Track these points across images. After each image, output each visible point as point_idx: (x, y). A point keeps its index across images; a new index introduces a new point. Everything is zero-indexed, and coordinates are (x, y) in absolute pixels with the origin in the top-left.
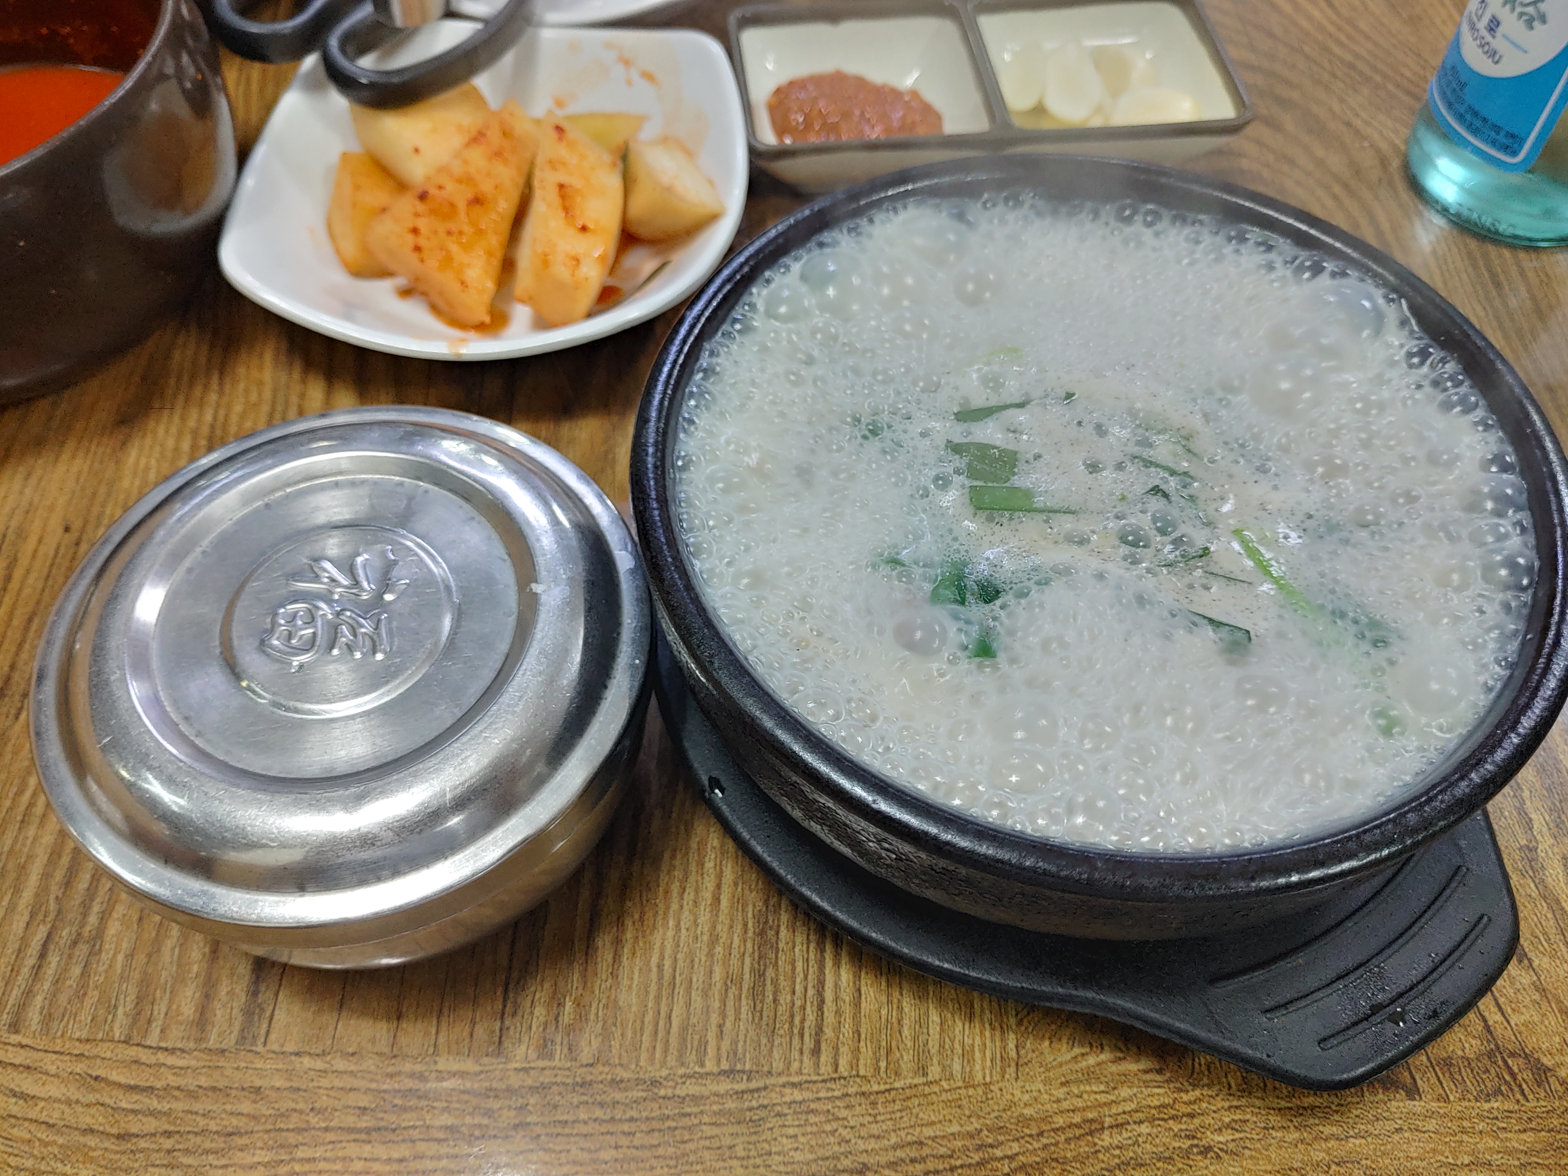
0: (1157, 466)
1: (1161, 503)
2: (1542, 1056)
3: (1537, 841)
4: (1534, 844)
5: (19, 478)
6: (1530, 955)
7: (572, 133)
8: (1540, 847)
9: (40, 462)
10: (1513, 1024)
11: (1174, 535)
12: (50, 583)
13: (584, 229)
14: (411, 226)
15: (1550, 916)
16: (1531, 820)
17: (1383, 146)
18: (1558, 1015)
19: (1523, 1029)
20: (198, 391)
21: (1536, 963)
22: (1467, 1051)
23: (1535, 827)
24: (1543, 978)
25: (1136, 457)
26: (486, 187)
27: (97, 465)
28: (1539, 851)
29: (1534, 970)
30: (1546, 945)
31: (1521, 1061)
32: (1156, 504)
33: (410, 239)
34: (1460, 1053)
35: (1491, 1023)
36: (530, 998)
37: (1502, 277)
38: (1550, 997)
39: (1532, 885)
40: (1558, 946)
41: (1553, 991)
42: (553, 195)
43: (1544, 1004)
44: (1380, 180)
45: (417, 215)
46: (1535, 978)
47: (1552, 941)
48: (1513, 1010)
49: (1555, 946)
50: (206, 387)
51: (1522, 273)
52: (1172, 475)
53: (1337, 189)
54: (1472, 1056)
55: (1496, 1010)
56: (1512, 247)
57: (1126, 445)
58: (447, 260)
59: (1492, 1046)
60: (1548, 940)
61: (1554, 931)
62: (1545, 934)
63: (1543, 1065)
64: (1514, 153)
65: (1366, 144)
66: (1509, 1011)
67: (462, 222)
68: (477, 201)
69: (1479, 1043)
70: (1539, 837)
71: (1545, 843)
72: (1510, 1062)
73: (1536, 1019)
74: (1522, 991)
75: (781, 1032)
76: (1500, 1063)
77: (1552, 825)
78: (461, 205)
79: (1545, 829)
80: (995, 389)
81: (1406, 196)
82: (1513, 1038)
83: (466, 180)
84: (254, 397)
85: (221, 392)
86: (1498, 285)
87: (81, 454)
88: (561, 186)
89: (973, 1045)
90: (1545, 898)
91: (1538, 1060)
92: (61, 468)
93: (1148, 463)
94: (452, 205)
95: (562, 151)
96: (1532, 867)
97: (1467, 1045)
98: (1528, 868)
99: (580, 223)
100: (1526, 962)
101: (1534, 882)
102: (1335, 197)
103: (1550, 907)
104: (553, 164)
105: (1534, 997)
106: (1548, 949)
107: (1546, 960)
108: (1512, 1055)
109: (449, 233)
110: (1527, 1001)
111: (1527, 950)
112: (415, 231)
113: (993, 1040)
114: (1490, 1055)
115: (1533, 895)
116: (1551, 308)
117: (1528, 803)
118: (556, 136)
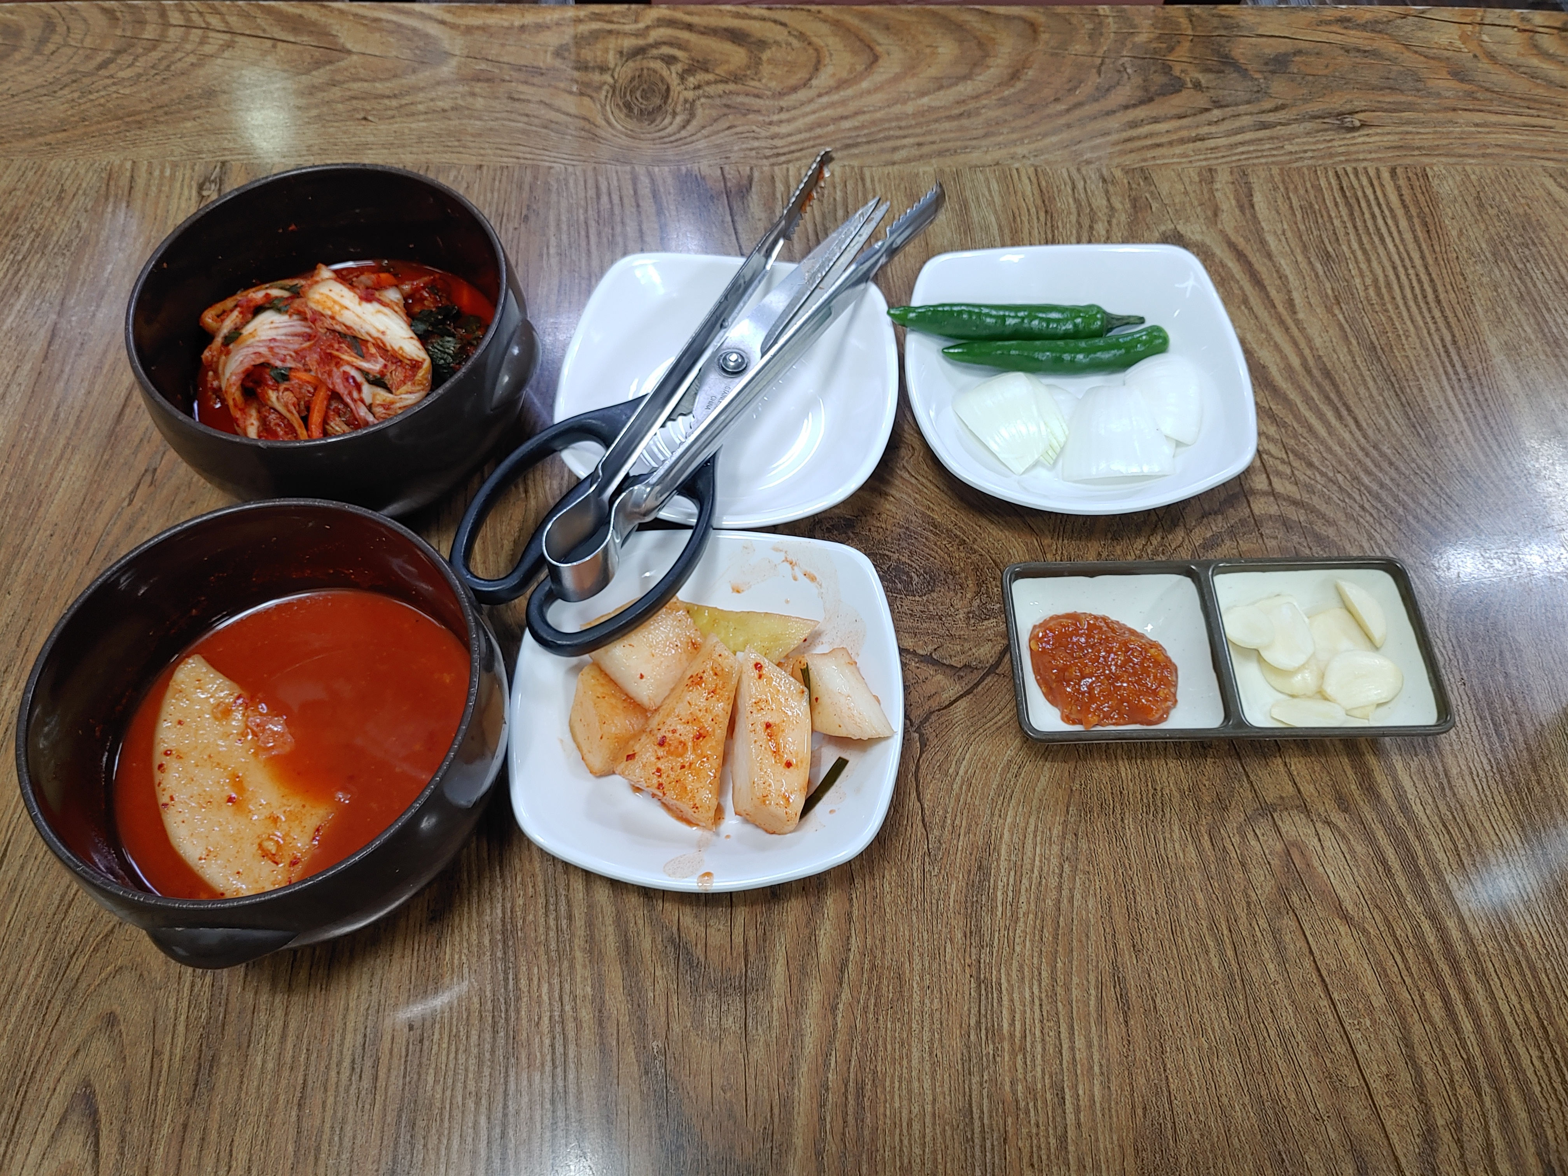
5: (366, 977)
7: (770, 667)
9: (378, 961)
12: (408, 1079)
13: (789, 765)
14: (655, 767)
20: (486, 884)
27: (421, 963)
33: (655, 779)
45: (658, 758)
50: (492, 880)
67: (690, 755)
68: (699, 736)
78: (690, 742)
83: (691, 721)
84: (530, 891)
85: (505, 888)
87: (408, 952)
88: (768, 725)
92: (396, 967)
94: (683, 744)
99: (784, 760)
104: (759, 705)
109: (683, 767)
112: (658, 771)
118: (756, 673)
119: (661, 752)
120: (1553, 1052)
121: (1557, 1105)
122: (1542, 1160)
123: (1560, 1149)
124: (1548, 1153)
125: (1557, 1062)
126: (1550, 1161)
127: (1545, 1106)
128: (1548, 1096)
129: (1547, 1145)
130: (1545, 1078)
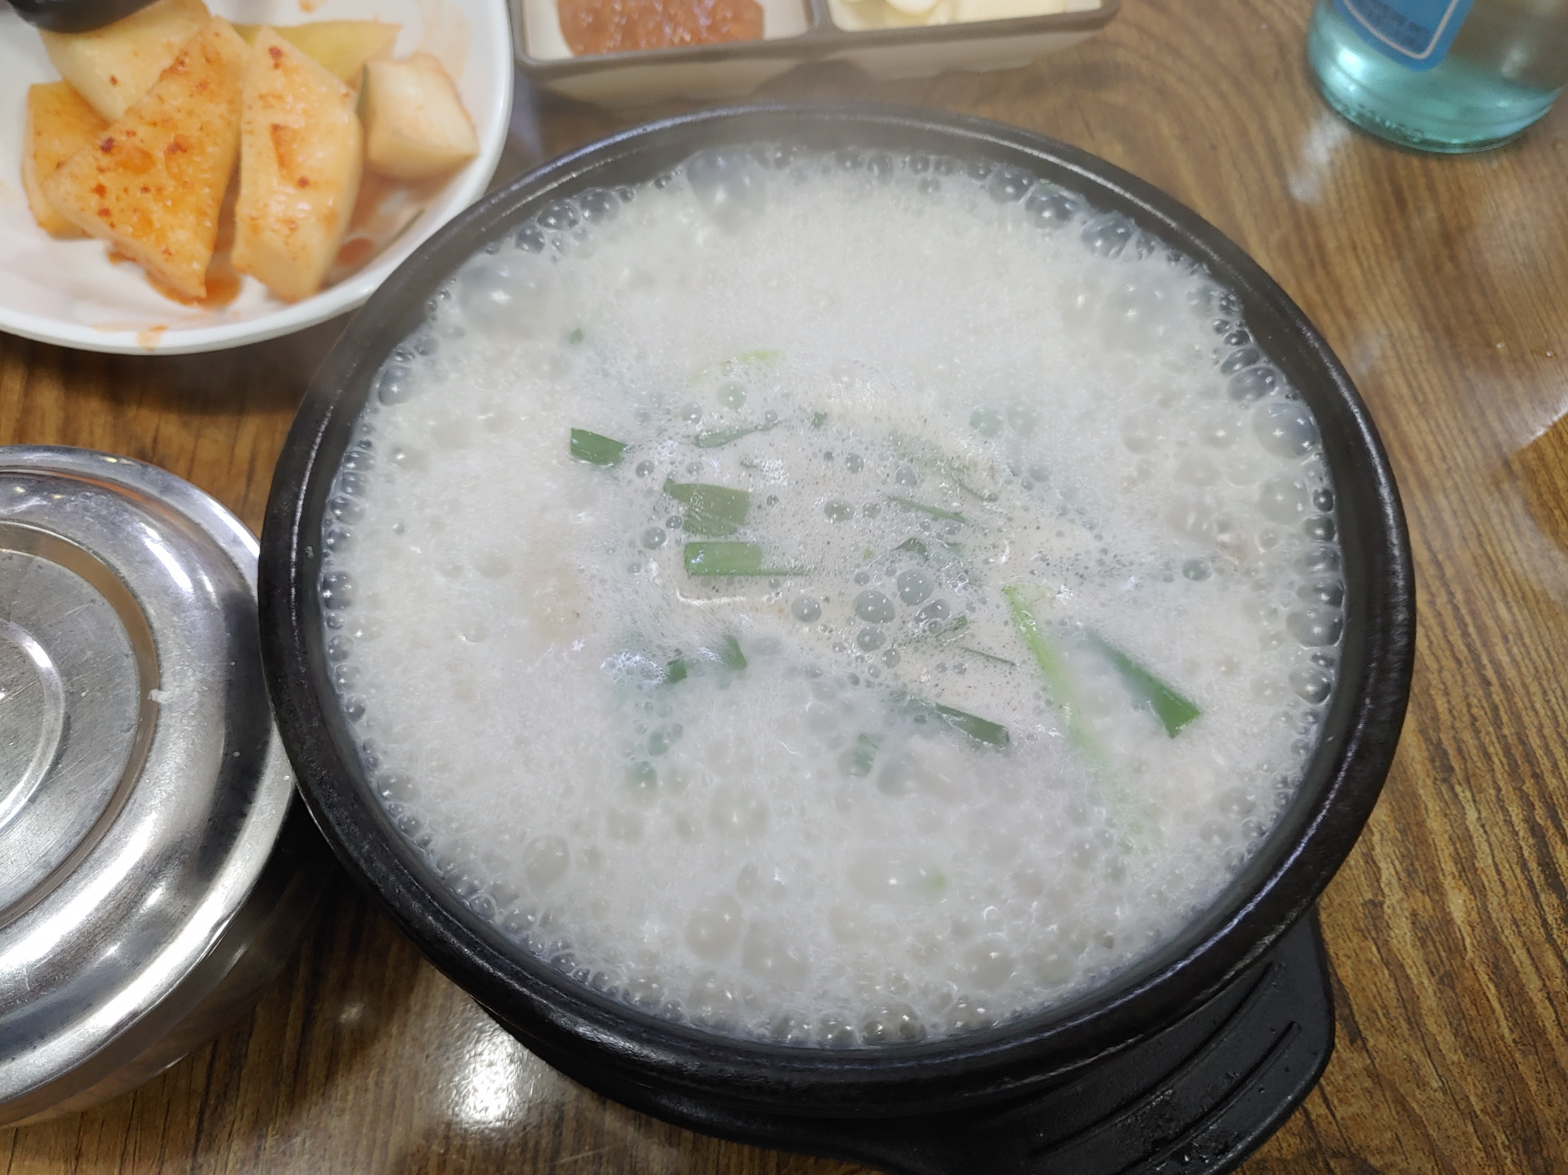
0: (919, 508)
1: (914, 562)
2: (1369, 1156)
3: (1383, 895)
4: (1380, 898)
6: (1365, 1033)
7: (293, 55)
8: (1388, 902)
10: (1338, 1116)
11: (927, 602)
13: (303, 183)
14: (93, 184)
15: (1391, 985)
16: (1379, 869)
17: (1283, 28)
18: (1392, 1106)
19: (1350, 1123)
21: (1371, 1042)
22: (1284, 1151)
23: (1384, 879)
24: (1377, 1061)
25: (895, 499)
26: (191, 129)
28: (1385, 906)
29: (1367, 1051)
30: (1384, 1021)
31: (1345, 1162)
32: (906, 564)
33: (94, 201)
34: (1276, 1154)
35: (1313, 1117)
36: (227, 1129)
37: (1407, 194)
38: (1384, 1084)
39: (1374, 949)
40: (1399, 1022)
41: (1388, 1077)
42: (265, 140)
43: (1378, 1094)
44: (1277, 73)
45: (101, 170)
46: (1369, 1061)
47: (1392, 1015)
48: (1340, 1101)
49: (1395, 1022)
51: (1431, 187)
52: (935, 519)
53: (1225, 86)
54: (1289, 1157)
55: (1321, 1101)
56: (1423, 155)
57: (884, 482)
58: (147, 222)
59: (1313, 1145)
60: (1387, 1015)
61: (1395, 1003)
62: (1384, 1007)
63: (1370, 1166)
64: (1420, 49)
65: (1264, 26)
66: (1336, 1102)
67: (160, 175)
68: (178, 148)
69: (1298, 1141)
70: (1386, 890)
71: (1393, 897)
72: (1332, 1164)
73: (1367, 1111)
74: (1353, 1078)
75: (512, 1157)
76: (1321, 1164)
77: (1403, 875)
78: (159, 155)
79: (1394, 881)
80: (736, 406)
81: (1304, 93)
82: (1338, 1135)
83: (162, 123)
86: (1401, 202)
88: (276, 128)
89: (728, 1166)
90: (1387, 965)
91: (1365, 1161)
93: (908, 505)
94: (146, 155)
95: (277, 81)
96: (1375, 926)
97: (1284, 1145)
98: (1371, 928)
99: (297, 176)
100: (1360, 1042)
101: (1376, 944)
102: (1222, 96)
103: (1392, 974)
104: (267, 100)
105: (1366, 1085)
106: (1387, 1026)
107: (1383, 1039)
108: (1336, 1155)
109: (145, 189)
110: (1357, 1090)
111: (1361, 1027)
112: (100, 190)
113: (751, 1159)
114: (1311, 1155)
115: (1374, 960)
116: (1461, 230)
117: (1378, 849)
118: (271, 62)
119: (105, 160)
120: (1451, 594)
121: (1453, 665)
122: (1428, 740)
123: (1457, 724)
124: (1437, 729)
125: (1456, 609)
126: (1440, 742)
127: (1434, 666)
128: (1440, 653)
129: (1436, 718)
130: (1437, 630)
